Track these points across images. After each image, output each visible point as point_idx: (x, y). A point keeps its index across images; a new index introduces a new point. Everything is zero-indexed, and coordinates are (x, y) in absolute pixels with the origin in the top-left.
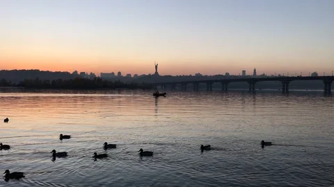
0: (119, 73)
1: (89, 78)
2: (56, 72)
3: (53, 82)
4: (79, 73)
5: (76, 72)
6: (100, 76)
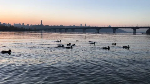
6: (13, 25)
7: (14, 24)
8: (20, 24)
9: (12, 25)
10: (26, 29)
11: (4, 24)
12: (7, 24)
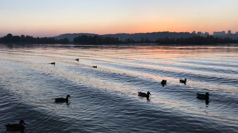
0: (229, 31)
1: (204, 36)
2: (180, 33)
3: (178, 39)
4: (196, 33)
5: (194, 32)
6: (213, 34)
7: (214, 32)
8: (224, 32)
9: (210, 34)
10: (234, 40)
11: (199, 33)
12: (204, 33)
